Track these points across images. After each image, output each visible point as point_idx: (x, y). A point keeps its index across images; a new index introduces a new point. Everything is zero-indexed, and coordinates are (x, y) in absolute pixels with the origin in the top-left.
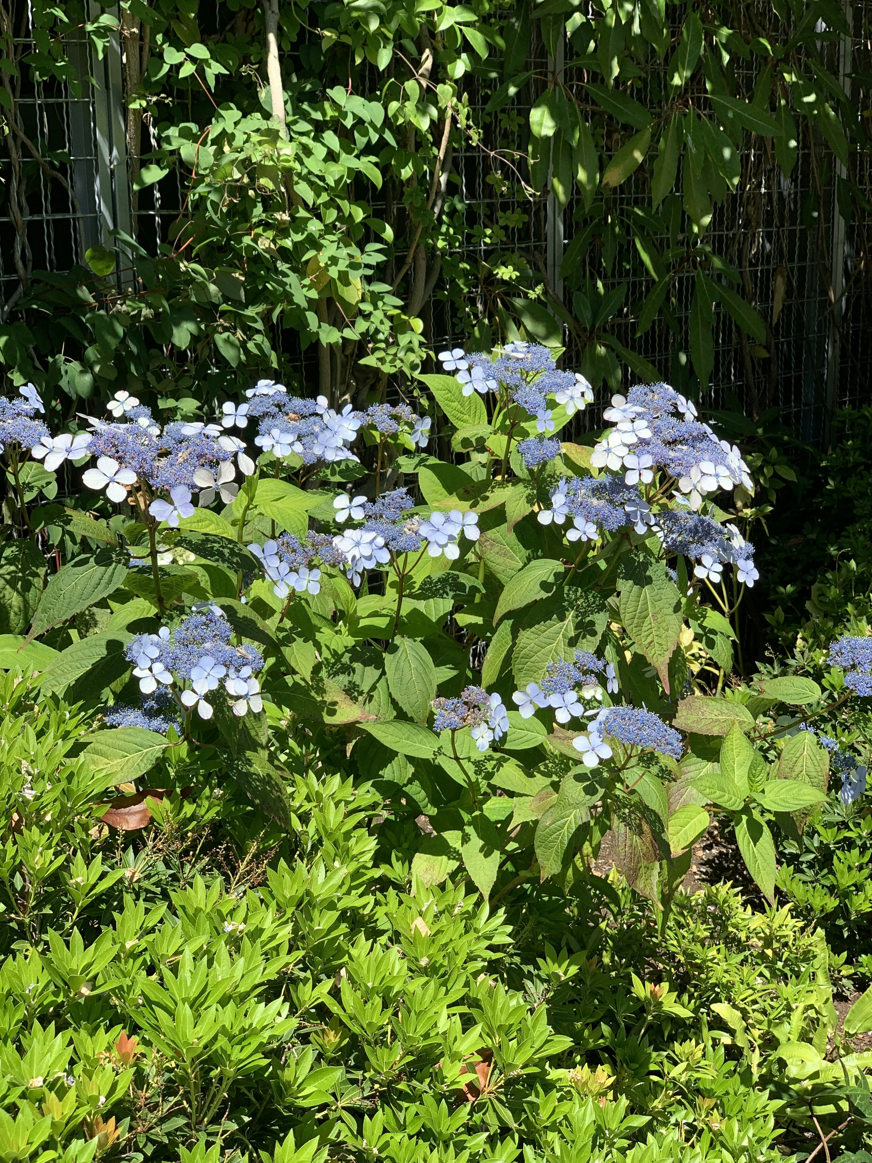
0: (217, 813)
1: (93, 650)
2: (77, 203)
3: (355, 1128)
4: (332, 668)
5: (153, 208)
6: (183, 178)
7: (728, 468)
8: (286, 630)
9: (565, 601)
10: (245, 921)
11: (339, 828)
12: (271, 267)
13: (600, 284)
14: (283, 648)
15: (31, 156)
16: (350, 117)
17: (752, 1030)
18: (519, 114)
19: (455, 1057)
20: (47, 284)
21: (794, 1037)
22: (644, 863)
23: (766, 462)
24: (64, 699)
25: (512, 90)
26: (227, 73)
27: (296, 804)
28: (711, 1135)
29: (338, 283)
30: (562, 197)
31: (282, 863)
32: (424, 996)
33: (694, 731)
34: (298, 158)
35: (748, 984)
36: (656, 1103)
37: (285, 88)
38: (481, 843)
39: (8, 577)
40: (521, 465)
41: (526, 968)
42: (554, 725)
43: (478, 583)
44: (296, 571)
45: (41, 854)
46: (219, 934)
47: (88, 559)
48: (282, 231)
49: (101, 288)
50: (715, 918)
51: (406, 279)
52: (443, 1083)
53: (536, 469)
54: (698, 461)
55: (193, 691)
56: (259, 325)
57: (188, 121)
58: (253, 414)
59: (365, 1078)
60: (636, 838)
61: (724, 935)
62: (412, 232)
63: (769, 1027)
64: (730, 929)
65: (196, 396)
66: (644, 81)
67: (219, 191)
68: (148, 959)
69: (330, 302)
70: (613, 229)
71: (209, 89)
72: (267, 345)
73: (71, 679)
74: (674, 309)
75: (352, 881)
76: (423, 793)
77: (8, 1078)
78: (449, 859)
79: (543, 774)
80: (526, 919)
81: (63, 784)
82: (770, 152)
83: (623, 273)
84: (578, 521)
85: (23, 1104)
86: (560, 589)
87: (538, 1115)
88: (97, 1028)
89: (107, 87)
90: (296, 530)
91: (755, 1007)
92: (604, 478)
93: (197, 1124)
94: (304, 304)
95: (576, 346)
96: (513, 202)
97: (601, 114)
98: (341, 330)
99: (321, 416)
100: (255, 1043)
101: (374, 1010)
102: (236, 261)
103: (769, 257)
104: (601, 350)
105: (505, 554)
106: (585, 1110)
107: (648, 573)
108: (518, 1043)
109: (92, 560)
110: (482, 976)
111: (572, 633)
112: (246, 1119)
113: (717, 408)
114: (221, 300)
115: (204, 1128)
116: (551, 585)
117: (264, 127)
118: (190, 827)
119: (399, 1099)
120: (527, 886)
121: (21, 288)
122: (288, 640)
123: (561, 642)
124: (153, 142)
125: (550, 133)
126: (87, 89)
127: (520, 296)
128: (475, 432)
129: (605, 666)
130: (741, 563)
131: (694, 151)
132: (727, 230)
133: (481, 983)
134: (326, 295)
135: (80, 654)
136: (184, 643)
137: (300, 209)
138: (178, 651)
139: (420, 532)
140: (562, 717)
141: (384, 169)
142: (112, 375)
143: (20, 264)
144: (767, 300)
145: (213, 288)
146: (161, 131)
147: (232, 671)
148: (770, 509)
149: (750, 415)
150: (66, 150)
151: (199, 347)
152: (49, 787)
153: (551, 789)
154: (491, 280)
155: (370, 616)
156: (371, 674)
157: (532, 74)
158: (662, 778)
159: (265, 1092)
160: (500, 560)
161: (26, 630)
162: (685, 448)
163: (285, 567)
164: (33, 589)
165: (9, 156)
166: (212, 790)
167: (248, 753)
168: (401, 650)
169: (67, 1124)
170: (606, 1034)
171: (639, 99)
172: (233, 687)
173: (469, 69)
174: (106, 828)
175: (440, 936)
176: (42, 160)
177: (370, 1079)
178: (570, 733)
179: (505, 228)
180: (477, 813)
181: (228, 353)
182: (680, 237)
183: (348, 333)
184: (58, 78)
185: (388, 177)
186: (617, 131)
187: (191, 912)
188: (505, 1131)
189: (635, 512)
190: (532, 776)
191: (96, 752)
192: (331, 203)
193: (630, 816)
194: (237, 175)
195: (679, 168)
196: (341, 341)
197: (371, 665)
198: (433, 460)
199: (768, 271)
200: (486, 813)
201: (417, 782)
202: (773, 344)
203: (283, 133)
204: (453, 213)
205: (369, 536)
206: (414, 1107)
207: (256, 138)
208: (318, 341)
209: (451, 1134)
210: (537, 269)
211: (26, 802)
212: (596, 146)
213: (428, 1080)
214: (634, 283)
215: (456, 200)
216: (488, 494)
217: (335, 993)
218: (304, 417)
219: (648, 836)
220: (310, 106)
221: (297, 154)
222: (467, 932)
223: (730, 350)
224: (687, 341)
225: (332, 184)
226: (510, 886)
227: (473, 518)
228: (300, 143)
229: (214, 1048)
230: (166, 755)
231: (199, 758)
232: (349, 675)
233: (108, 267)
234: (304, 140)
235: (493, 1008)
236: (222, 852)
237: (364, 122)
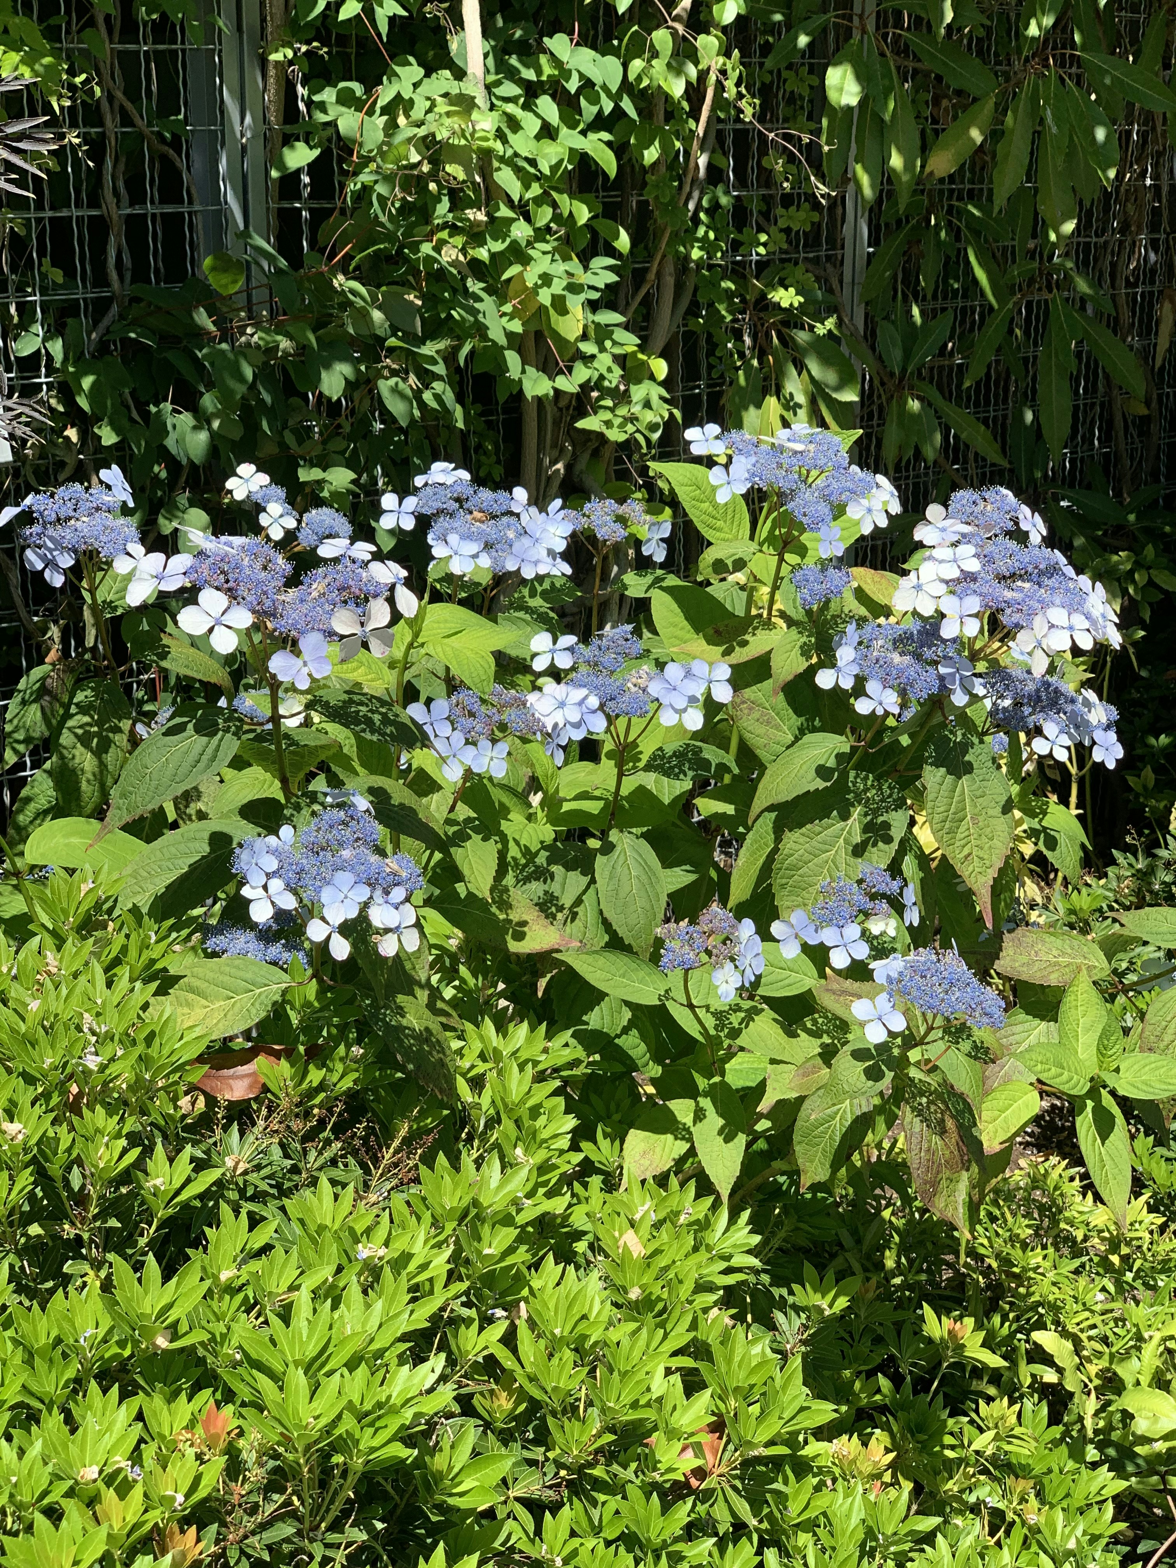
0: (355, 1082)
1: (190, 845)
2: (193, 191)
3: (531, 1529)
4: (522, 871)
5: (299, 198)
6: (341, 160)
7: (1088, 617)
8: (458, 824)
9: (849, 792)
10: (386, 1244)
11: (523, 1101)
12: (460, 287)
13: (916, 311)
14: (453, 850)
15: (132, 124)
16: (575, 76)
17: (1087, 1365)
18: (811, 72)
19: (672, 1434)
20: (149, 304)
21: (1145, 1380)
22: (946, 1173)
23: (1138, 565)
24: (149, 914)
25: (803, 40)
26: (405, 14)
27: (465, 1064)
28: (1025, 1531)
29: (552, 311)
30: (868, 192)
31: (442, 1159)
32: (632, 1348)
33: (1024, 977)
34: (500, 135)
35: (1084, 1304)
36: (950, 1485)
37: (485, 34)
38: (721, 1122)
39: (80, 731)
40: (794, 601)
41: (777, 1292)
42: (827, 970)
43: (729, 759)
44: (474, 744)
45: (107, 1145)
46: (350, 1261)
47: (185, 724)
48: (476, 236)
49: (225, 309)
50: (1042, 1208)
51: (646, 302)
52: (655, 1469)
53: (815, 608)
54: (1045, 605)
55: (323, 919)
56: (440, 369)
57: (350, 80)
58: (423, 511)
59: (547, 1459)
60: (935, 1139)
61: (1054, 1232)
62: (657, 237)
63: (1111, 1363)
64: (1063, 1225)
65: (350, 465)
66: (989, 29)
67: (389, 179)
68: (251, 1295)
69: (539, 336)
70: (938, 234)
71: (379, 35)
72: (449, 397)
73: (159, 885)
74: (1019, 346)
75: (539, 1176)
76: (643, 1047)
77: (50, 1468)
78: (676, 1138)
79: (810, 1033)
80: (779, 1223)
81: (140, 1049)
82: (1159, 129)
83: (948, 294)
84: (872, 687)
85: (71, 1507)
86: (844, 775)
87: (786, 1508)
88: (176, 1394)
89: (239, 29)
90: (477, 680)
91: (1093, 1332)
92: (912, 625)
93: (311, 1530)
94: (502, 341)
95: (879, 396)
96: (799, 194)
97: (927, 74)
98: (552, 378)
99: (518, 515)
100: (393, 1425)
101: (562, 1368)
102: (411, 278)
103: (1153, 271)
104: (915, 405)
105: (768, 723)
106: (852, 1503)
107: (967, 758)
108: (762, 1411)
109: (190, 726)
110: (715, 1312)
111: (857, 839)
112: (379, 1526)
113: (1072, 486)
114: (389, 332)
115: (320, 1537)
116: (831, 771)
117: (455, 91)
118: (317, 1101)
119: (593, 1489)
120: (782, 1179)
121: (115, 308)
122: (460, 838)
123: (841, 851)
124: (302, 106)
125: (854, 101)
126: (211, 33)
127: (803, 328)
128: (732, 551)
129: (901, 889)
130: (1098, 735)
131: (1054, 130)
132: (1097, 235)
133: (714, 1321)
134: (533, 328)
135: (173, 850)
136: (316, 850)
137: (502, 205)
138: (304, 861)
139: (649, 690)
140: (839, 960)
141: (619, 149)
142: (237, 434)
143: (114, 275)
144: (1149, 333)
145: (377, 315)
146: (312, 92)
147: (378, 893)
148: (1142, 633)
149: (1118, 494)
150: (181, 117)
151: (357, 396)
152: (120, 1053)
153: (819, 1061)
154: (763, 305)
155: (577, 798)
156: (576, 881)
157: (831, 17)
158: (976, 1058)
159: (408, 1483)
160: (761, 730)
161: (100, 814)
162: (1027, 585)
163: (458, 738)
164: (112, 750)
165: (101, 124)
166: (348, 1047)
167: (400, 999)
168: (618, 849)
169: (128, 1535)
170: (885, 1390)
171: (980, 53)
172: (379, 916)
173: (743, 12)
174: (202, 1098)
175: (658, 1257)
176: (147, 131)
177: (555, 1461)
178: (848, 984)
179: (787, 231)
180: (717, 1079)
181: (397, 407)
182: (1031, 245)
183: (564, 383)
184: (172, 18)
185: (626, 158)
186: (946, 96)
187: (312, 1228)
188: (740, 1528)
189: (952, 675)
190: (793, 1035)
191: (192, 990)
192: (545, 199)
193: (928, 1108)
194: (415, 158)
195: (1032, 153)
196: (552, 393)
197: (575, 870)
198: (672, 580)
199: (1151, 293)
200: (729, 1078)
201: (634, 1032)
202: (1155, 396)
203: (481, 100)
204: (714, 209)
205: (578, 694)
206: (614, 1502)
207: (442, 107)
208: (521, 391)
209: (664, 1541)
210: (830, 291)
211: (87, 1072)
212: (917, 117)
213: (634, 1466)
214: (964, 308)
215: (720, 190)
216: (747, 637)
217: (509, 1340)
218: (494, 517)
219: (953, 1136)
220: (520, 61)
221: (499, 130)
222: (696, 1249)
223: (1093, 405)
224: (1034, 391)
225: (547, 172)
226: (758, 1180)
227: (724, 672)
228: (505, 113)
229: (337, 1432)
230: (288, 997)
231: (332, 1001)
232: (545, 882)
233: (235, 282)
234: (510, 108)
235: (729, 1361)
236: (361, 1133)
237: (594, 85)
